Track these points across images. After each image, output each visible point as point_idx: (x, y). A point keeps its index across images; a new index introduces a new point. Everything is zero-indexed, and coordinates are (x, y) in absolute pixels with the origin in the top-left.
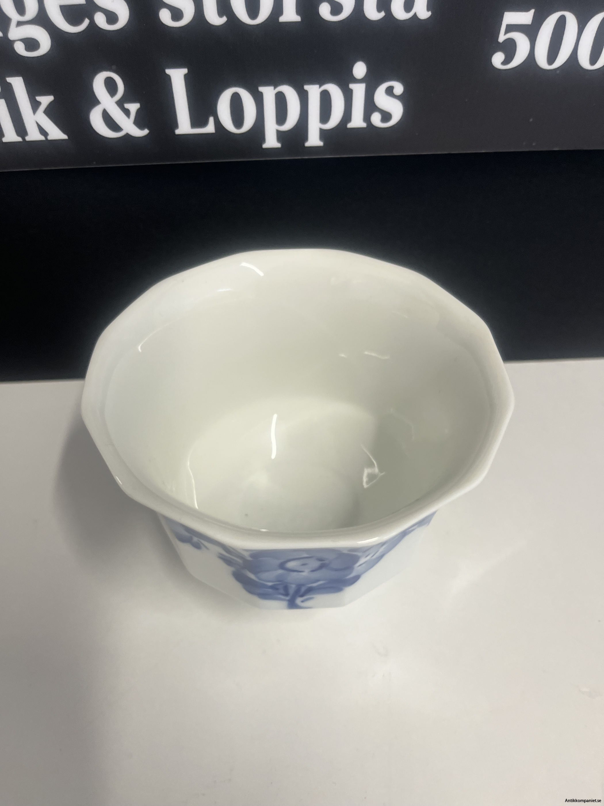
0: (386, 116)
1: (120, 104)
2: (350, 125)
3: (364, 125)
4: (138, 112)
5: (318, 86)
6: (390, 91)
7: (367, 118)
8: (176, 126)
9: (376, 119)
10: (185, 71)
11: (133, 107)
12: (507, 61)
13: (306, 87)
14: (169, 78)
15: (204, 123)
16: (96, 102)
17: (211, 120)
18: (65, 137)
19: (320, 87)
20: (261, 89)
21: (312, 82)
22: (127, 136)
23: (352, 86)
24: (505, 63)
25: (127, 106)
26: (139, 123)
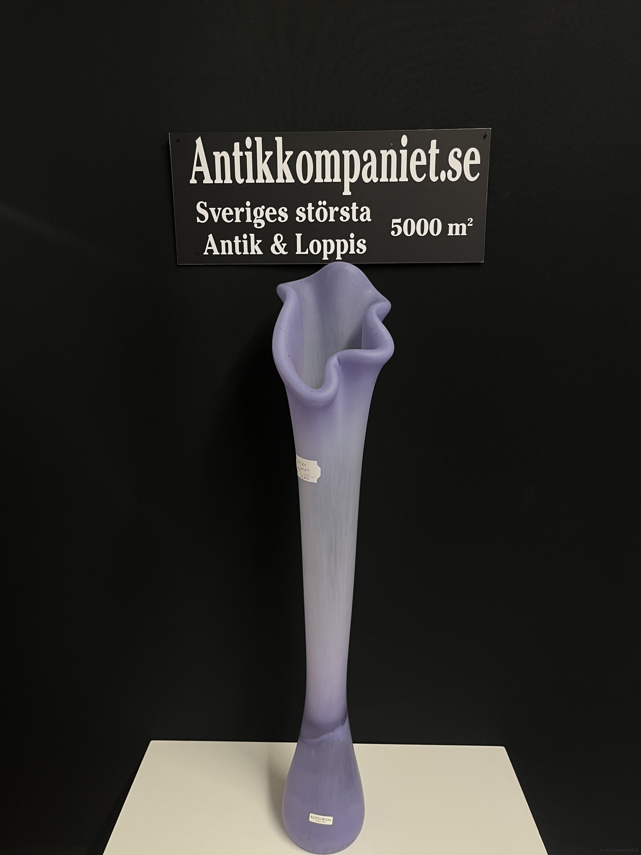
0: (361, 250)
1: (281, 244)
2: (350, 253)
3: (355, 253)
4: (286, 246)
5: (340, 240)
6: (361, 242)
7: (355, 251)
8: (296, 251)
9: (358, 251)
10: (301, 234)
11: (284, 245)
12: (396, 233)
13: (336, 240)
14: (296, 236)
15: (305, 251)
16: (274, 243)
17: (307, 249)
18: (262, 253)
19: (341, 240)
20: (323, 240)
21: (338, 239)
22: (281, 254)
23: (350, 240)
24: (395, 234)
25: (282, 244)
26: (285, 250)
